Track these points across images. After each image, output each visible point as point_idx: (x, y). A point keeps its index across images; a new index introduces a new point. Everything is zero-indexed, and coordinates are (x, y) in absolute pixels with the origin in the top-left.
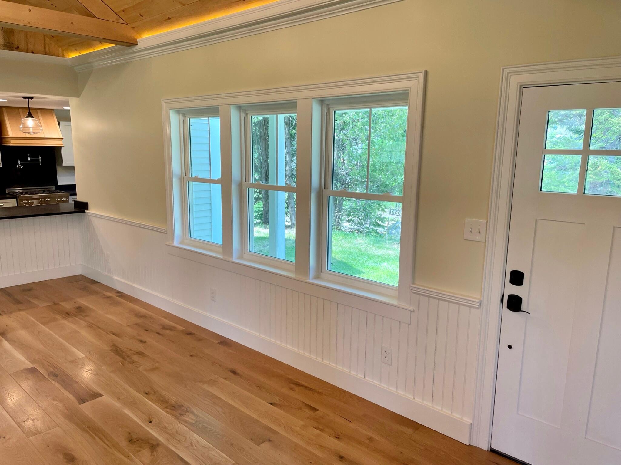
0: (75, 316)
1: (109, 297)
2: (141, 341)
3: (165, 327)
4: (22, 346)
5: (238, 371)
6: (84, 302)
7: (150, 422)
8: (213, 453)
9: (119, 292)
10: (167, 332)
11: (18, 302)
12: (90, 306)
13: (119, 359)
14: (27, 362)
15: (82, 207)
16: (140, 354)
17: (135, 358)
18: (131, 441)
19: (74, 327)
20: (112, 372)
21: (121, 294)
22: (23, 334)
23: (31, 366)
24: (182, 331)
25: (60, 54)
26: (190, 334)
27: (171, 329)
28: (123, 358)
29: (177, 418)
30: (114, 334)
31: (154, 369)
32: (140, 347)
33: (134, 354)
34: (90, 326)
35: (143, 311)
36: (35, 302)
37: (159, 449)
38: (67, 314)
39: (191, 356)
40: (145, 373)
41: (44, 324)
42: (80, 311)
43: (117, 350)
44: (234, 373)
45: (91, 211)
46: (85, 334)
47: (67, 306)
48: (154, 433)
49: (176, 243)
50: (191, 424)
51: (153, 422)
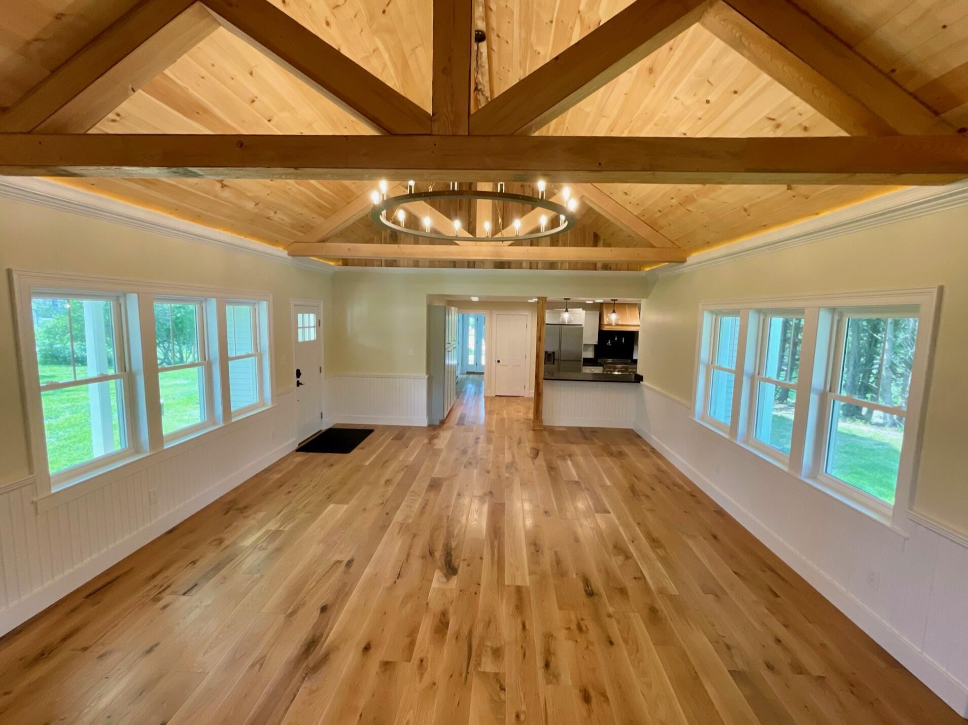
0: (616, 457)
1: (644, 450)
2: (652, 489)
3: (675, 484)
4: (577, 466)
5: (719, 537)
6: (626, 449)
7: (633, 542)
8: (667, 581)
9: (653, 449)
10: (675, 488)
11: (586, 438)
12: (629, 454)
13: (631, 494)
14: (577, 477)
15: (639, 379)
16: (648, 497)
17: (643, 498)
18: (615, 547)
19: (612, 464)
20: (623, 501)
21: (653, 451)
22: (581, 459)
23: (578, 480)
24: (688, 492)
25: (639, 268)
26: (692, 496)
27: (680, 487)
28: (634, 495)
29: (652, 547)
30: (635, 477)
31: (652, 510)
32: (648, 492)
33: (643, 495)
34: (622, 467)
35: (664, 467)
36: (595, 441)
37: (630, 561)
38: (611, 454)
39: (686, 512)
40: (644, 510)
41: (594, 456)
42: (621, 454)
43: (633, 489)
44: (715, 537)
45: (644, 383)
46: (617, 471)
47: (614, 449)
48: (632, 549)
49: (696, 419)
50: (659, 556)
51: (635, 542)
